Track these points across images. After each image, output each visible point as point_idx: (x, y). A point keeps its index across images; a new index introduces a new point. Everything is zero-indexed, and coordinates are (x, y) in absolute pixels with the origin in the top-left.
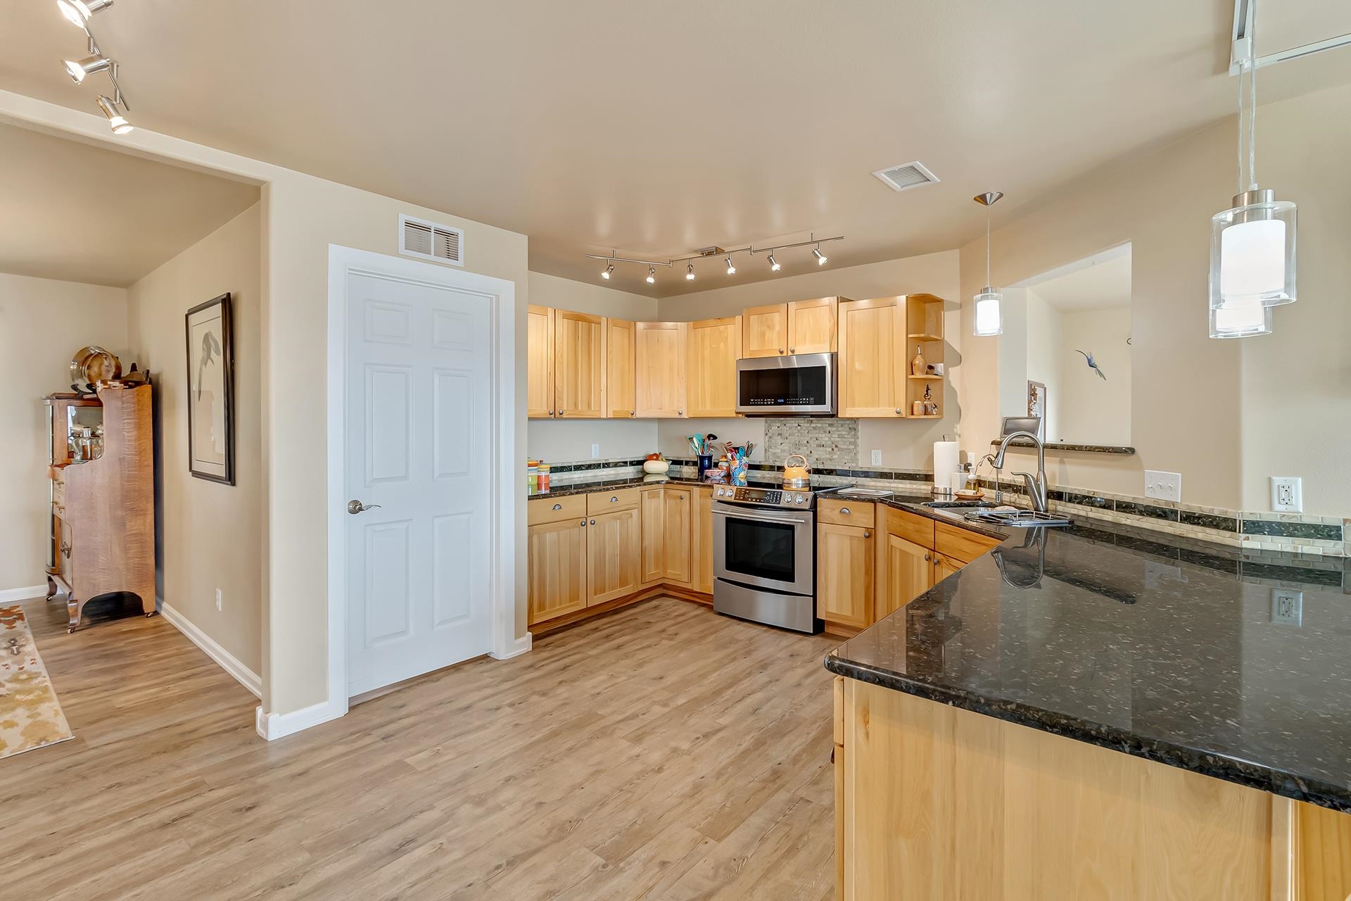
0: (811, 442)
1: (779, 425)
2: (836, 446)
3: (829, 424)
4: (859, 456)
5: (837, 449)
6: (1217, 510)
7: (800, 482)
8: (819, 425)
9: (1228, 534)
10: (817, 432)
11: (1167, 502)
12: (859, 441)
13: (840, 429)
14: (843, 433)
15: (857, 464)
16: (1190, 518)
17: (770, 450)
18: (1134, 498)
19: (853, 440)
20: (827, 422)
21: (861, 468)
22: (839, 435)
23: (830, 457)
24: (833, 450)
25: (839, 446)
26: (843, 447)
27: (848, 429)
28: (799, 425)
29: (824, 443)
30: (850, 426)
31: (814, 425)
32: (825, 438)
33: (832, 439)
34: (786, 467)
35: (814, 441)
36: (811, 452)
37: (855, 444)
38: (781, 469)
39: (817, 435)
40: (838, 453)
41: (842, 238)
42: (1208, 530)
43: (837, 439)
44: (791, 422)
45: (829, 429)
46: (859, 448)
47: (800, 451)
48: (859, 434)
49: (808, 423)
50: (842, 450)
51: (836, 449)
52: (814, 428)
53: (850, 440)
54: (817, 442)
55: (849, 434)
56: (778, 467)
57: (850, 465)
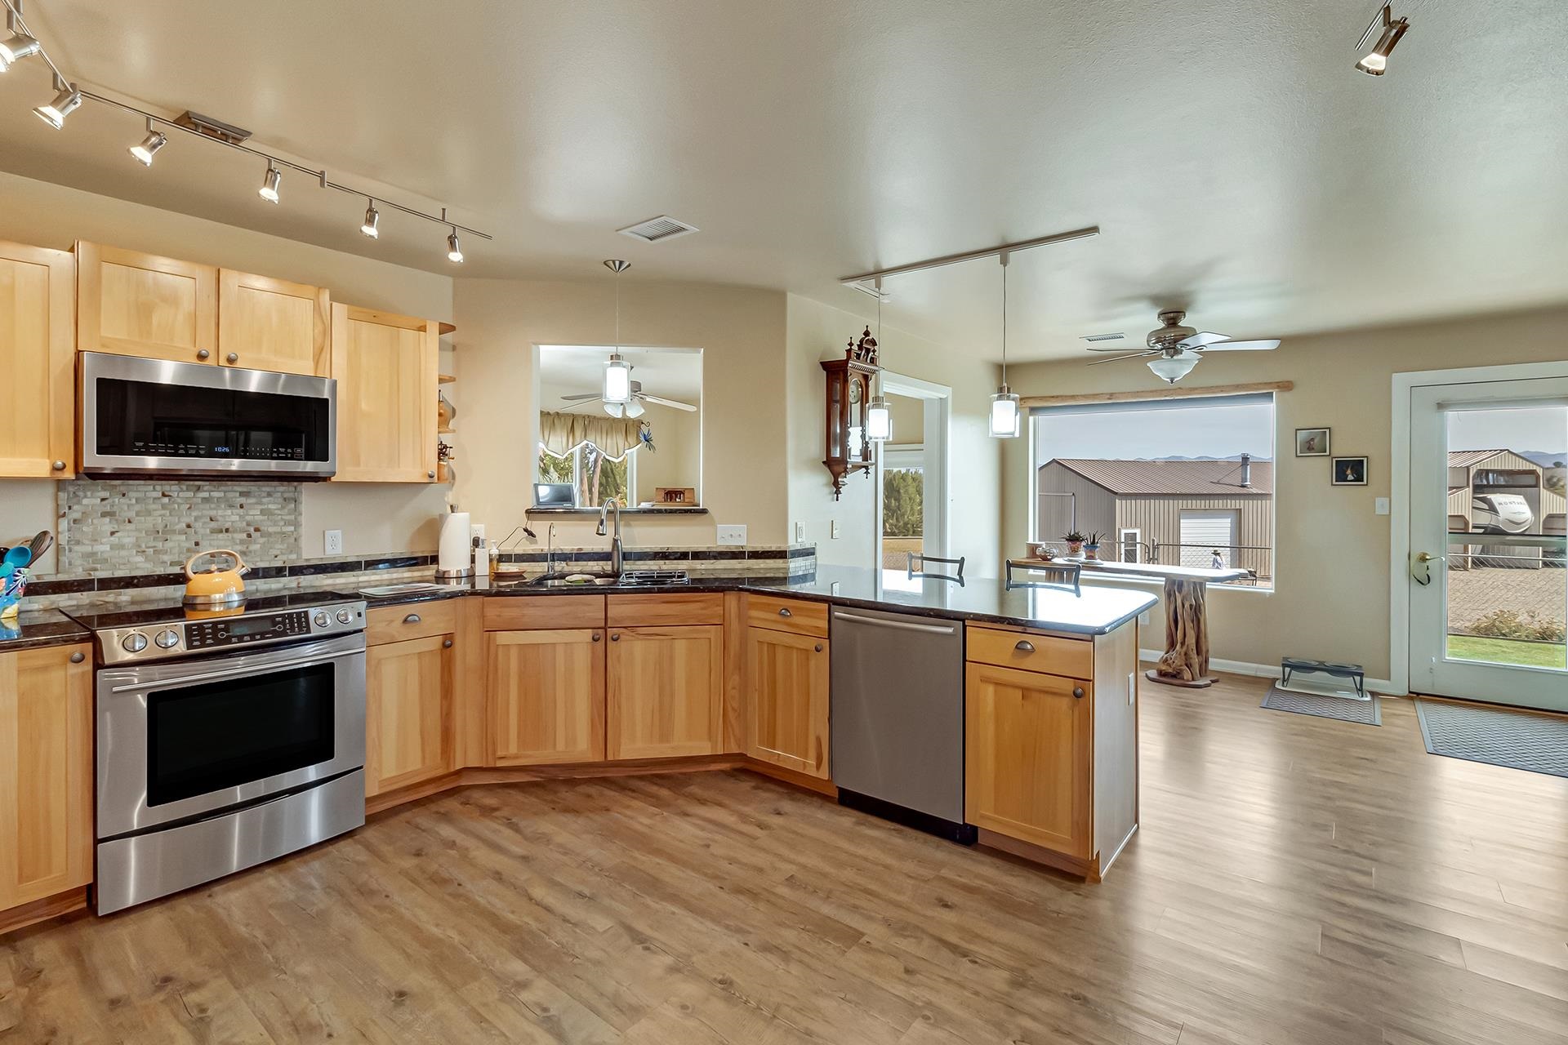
0: (198, 525)
1: (106, 494)
2: (257, 530)
3: (240, 493)
4: (303, 543)
5: (258, 534)
6: (774, 547)
7: (236, 597)
8: (215, 494)
9: (781, 561)
10: (213, 506)
11: (737, 547)
12: (303, 519)
13: (264, 500)
14: (271, 506)
15: (299, 555)
16: (755, 555)
17: (76, 548)
18: (708, 548)
19: (293, 517)
20: (236, 488)
21: (307, 560)
22: (262, 510)
23: (244, 549)
24: (249, 536)
25: (262, 528)
26: (271, 530)
27: (281, 500)
28: (164, 495)
29: (227, 525)
30: (286, 495)
31: (206, 495)
32: (231, 517)
33: (248, 518)
34: (190, 573)
35: (204, 523)
36: (197, 544)
37: (296, 524)
38: (180, 579)
39: (213, 513)
40: (262, 540)
41: (489, 237)
42: (768, 561)
43: (261, 517)
44: (140, 488)
45: (243, 500)
46: (303, 530)
47: (169, 544)
48: (304, 507)
49: (188, 490)
50: (270, 535)
51: (255, 535)
52: (205, 500)
53: (288, 517)
54: (213, 525)
55: (283, 508)
56: (100, 580)
57: (285, 558)
